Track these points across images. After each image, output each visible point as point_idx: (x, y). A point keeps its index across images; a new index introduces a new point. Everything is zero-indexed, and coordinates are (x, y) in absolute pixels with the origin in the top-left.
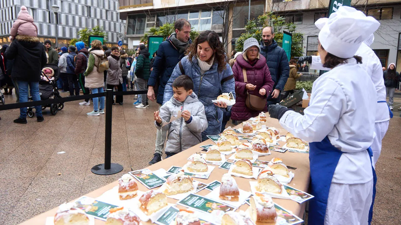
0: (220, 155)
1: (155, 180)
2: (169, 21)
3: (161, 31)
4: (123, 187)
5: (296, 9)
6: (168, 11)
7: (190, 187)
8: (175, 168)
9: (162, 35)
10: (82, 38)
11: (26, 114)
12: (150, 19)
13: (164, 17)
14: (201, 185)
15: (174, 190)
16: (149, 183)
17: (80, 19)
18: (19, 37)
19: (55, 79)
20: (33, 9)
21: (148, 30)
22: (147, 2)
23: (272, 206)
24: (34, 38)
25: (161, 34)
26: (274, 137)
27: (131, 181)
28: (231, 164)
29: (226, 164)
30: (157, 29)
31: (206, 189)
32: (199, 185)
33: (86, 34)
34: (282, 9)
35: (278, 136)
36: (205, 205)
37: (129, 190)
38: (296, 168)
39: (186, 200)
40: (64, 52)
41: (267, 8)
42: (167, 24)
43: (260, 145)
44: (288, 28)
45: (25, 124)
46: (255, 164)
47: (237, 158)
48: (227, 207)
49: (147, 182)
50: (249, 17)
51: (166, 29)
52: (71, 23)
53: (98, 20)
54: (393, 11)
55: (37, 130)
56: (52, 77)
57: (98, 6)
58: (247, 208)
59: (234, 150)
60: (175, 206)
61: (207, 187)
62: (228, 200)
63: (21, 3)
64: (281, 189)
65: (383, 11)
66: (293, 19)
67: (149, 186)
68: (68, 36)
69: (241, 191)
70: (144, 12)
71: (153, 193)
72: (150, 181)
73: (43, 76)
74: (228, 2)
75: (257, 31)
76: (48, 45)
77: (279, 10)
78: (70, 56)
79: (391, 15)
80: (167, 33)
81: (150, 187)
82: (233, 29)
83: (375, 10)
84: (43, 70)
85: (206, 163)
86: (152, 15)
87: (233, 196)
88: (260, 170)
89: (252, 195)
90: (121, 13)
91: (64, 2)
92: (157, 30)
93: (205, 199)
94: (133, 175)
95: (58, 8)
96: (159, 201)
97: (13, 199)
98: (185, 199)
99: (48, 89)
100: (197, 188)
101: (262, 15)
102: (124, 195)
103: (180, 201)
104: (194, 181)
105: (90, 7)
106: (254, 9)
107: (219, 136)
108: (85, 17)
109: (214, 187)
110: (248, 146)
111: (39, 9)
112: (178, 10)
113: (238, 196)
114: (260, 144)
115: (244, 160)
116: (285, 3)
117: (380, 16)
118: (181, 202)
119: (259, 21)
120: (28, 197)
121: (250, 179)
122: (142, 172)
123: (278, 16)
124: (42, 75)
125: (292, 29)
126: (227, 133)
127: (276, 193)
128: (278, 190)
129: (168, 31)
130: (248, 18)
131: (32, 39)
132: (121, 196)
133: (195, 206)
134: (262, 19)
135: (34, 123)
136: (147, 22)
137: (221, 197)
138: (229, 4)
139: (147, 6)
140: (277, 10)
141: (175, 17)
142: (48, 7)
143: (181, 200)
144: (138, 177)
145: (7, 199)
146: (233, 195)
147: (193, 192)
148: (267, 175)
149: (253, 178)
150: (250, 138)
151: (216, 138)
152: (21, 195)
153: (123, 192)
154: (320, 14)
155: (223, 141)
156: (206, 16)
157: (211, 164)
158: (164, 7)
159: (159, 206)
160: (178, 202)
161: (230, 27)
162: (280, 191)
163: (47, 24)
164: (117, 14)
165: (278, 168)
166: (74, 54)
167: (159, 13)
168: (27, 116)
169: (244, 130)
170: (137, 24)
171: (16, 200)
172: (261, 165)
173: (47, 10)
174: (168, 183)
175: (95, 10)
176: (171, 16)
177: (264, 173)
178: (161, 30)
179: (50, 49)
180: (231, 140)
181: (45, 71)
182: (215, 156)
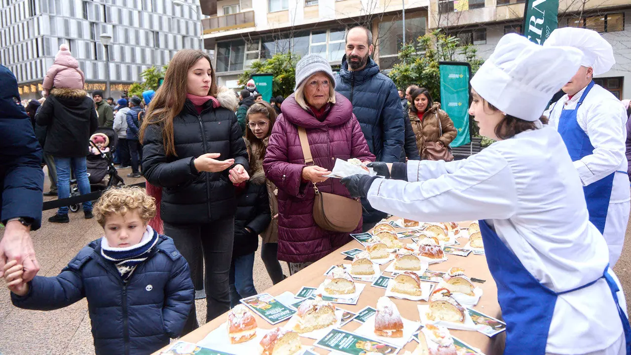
0: (372, 266)
1: (279, 310)
2: (281, 49)
3: (270, 66)
4: (236, 325)
5: (475, 22)
6: (279, 33)
7: (331, 318)
8: (307, 289)
9: (272, 72)
10: (148, 82)
11: (68, 208)
12: (252, 47)
13: (273, 43)
14: (348, 315)
15: (309, 326)
16: (270, 315)
17: (143, 52)
18: (56, 92)
19: (110, 151)
20: (70, 41)
21: (249, 64)
22: (245, 22)
23: (451, 344)
24: (79, 90)
25: (270, 71)
26: (451, 232)
27: (246, 314)
28: (389, 278)
29: (381, 279)
30: (263, 63)
31: (355, 320)
32: (344, 315)
33: (154, 76)
34: (454, 23)
35: (458, 230)
36: (355, 346)
37: (245, 328)
38: (485, 281)
39: (326, 339)
40: (122, 106)
41: (431, 22)
42: (278, 55)
43: (430, 248)
44: (465, 53)
45: (66, 224)
46: (425, 278)
47: (397, 268)
48: (387, 346)
49: (268, 314)
50: (404, 38)
51: (278, 63)
52: (128, 59)
53: (170, 51)
54: (624, 19)
55: (86, 232)
56: (105, 148)
57: (170, 30)
58: (415, 348)
59: (392, 256)
60: (311, 349)
61: (355, 318)
62: (387, 336)
63: (51, 31)
64: (463, 315)
65: (608, 18)
66: (472, 37)
67: (271, 319)
68: (124, 78)
69: (405, 322)
70: (241, 37)
71: (279, 333)
72: (272, 312)
73: (92, 147)
74: (370, 15)
75: (417, 60)
76: (97, 98)
77: (450, 25)
78: (131, 113)
79: (622, 25)
80: (279, 69)
81: (274, 322)
82: (381, 57)
83: (597, 18)
84: (91, 139)
85: (353, 281)
86: (255, 41)
87: (394, 331)
88: (431, 285)
89: (422, 327)
90: (206, 40)
91: (117, 27)
92: (263, 65)
93: (355, 337)
94: (247, 305)
95: (110, 37)
96: (289, 343)
97: (58, 345)
98: (326, 337)
99: (100, 167)
100: (342, 320)
101: (423, 34)
102: (238, 336)
103: (317, 341)
104: (337, 309)
105: (158, 33)
106: (410, 24)
107: (368, 234)
108: (150, 48)
109: (366, 317)
110: (412, 250)
111: (78, 40)
112: (294, 31)
113: (402, 329)
114: (430, 246)
115: (408, 273)
116: (457, 13)
117: (606, 27)
118: (320, 341)
119: (419, 45)
120: (81, 341)
121: (418, 302)
122: (260, 299)
123: (448, 35)
124: (90, 145)
125: (471, 54)
126: (380, 229)
127: (457, 321)
128: (458, 317)
129: (280, 65)
130: (402, 39)
131: (75, 93)
132: (233, 339)
133: (340, 347)
134: (424, 41)
135: (81, 221)
136: (246, 52)
137: (377, 332)
138: (372, 19)
139: (245, 27)
140: (446, 25)
141: (290, 42)
142: (92, 36)
143: (320, 339)
144: (255, 306)
145: (49, 345)
146: (394, 329)
147: (337, 326)
148: (442, 295)
149: (423, 300)
150: (415, 234)
151: (365, 238)
152: (69, 338)
153: (236, 332)
154: (513, 29)
155: (376, 243)
156: (338, 39)
157: (359, 280)
158: (272, 28)
159: (290, 350)
160: (315, 343)
161: (375, 53)
162: (462, 318)
163: (92, 62)
164: (200, 41)
165: (458, 284)
166: (138, 109)
167: (264, 36)
168: (69, 211)
169: (405, 222)
170: (232, 55)
171: (63, 347)
172: (434, 279)
173: (92, 40)
174: (300, 315)
175: (166, 36)
176: (283, 40)
177: (437, 293)
178: (270, 64)
179: (101, 104)
180: (386, 241)
181: (95, 138)
182: (364, 268)
